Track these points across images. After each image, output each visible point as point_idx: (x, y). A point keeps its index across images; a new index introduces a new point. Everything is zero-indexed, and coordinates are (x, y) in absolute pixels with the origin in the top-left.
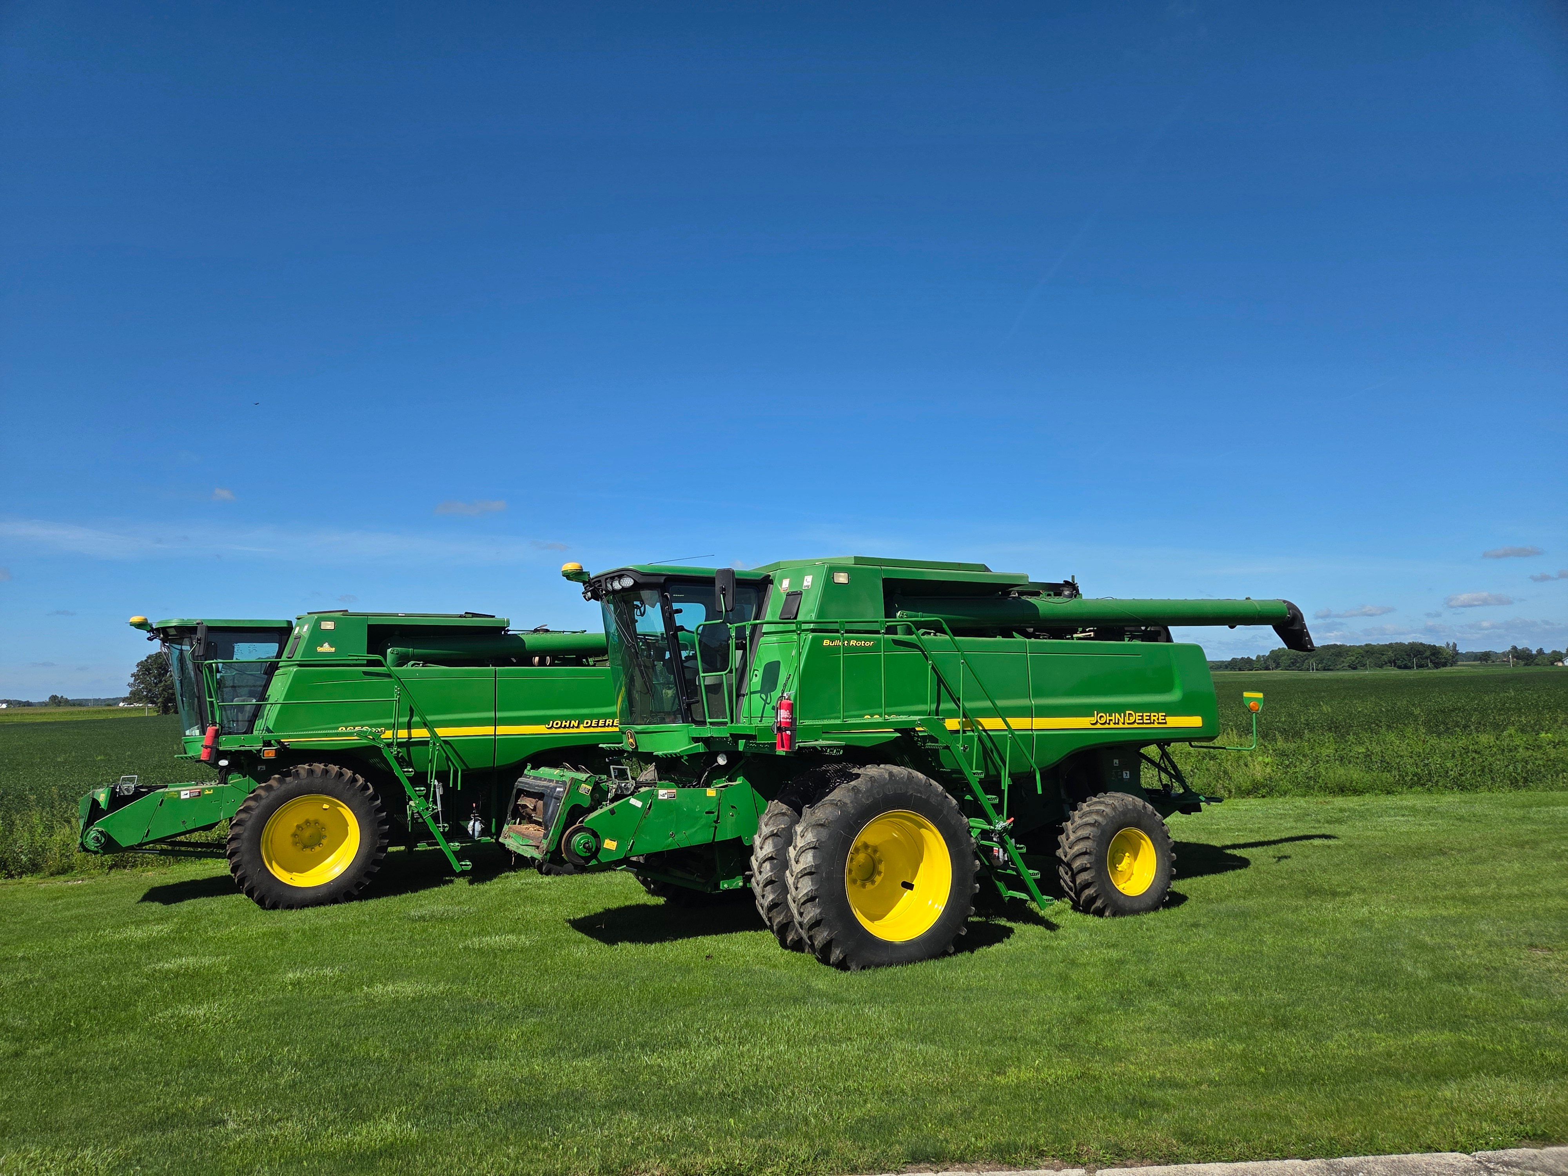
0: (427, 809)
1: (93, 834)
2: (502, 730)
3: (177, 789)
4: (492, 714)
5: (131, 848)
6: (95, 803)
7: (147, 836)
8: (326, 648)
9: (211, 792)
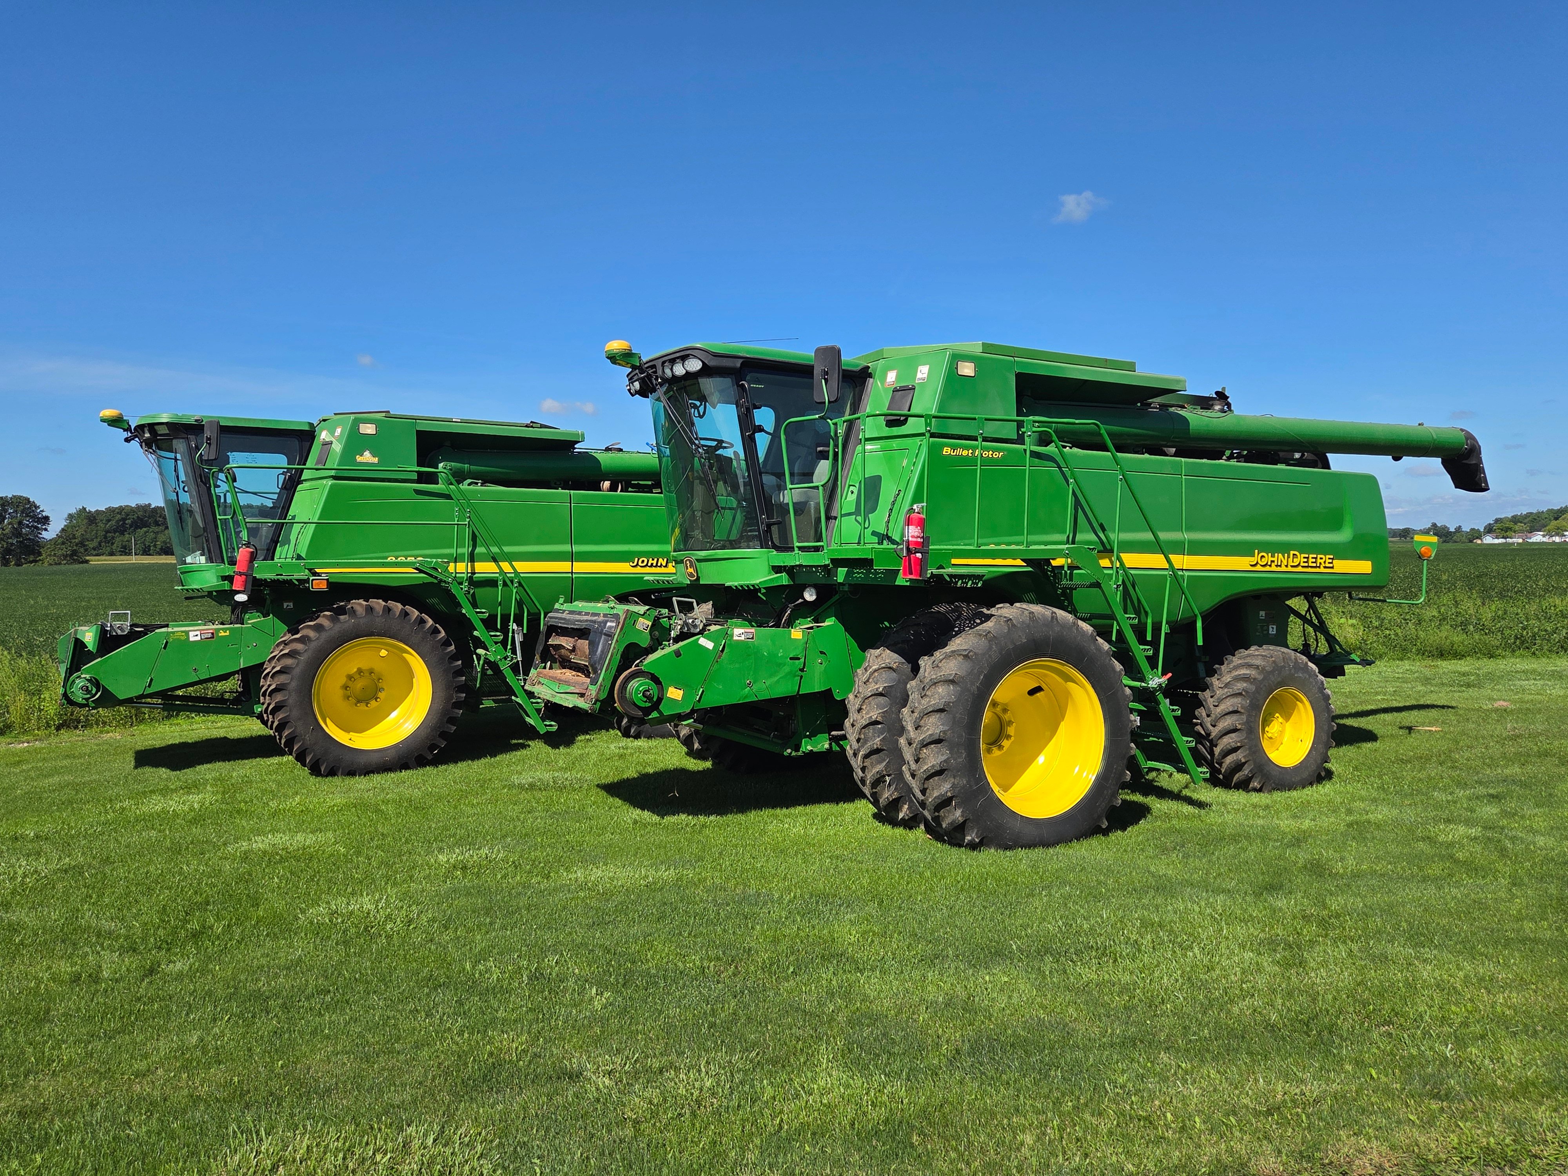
0: (505, 658)
1: (80, 683)
2: (581, 567)
3: (187, 629)
4: (567, 548)
5: (129, 701)
6: (79, 644)
7: (149, 686)
8: (367, 457)
9: (228, 633)
